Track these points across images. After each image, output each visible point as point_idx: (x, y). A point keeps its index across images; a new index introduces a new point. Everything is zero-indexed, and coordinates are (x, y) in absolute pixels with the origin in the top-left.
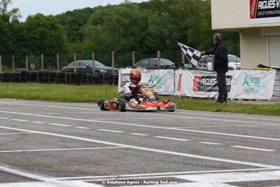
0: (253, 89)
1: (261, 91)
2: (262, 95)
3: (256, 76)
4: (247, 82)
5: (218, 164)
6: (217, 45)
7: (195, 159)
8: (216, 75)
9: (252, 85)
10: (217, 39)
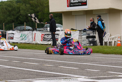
5: (52, 75)
6: (51, 19)
7: (41, 73)
8: (51, 34)
10: (51, 17)
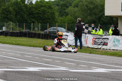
0: (117, 45)
1: (120, 46)
2: (121, 48)
3: (118, 39)
4: (114, 42)
9: (117, 43)
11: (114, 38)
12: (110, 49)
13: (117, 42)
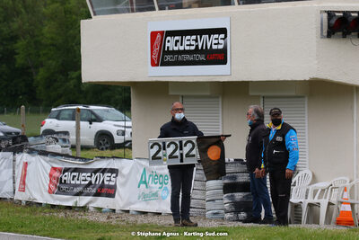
3: (162, 172)
4: (145, 182)
9: (155, 187)
11: (142, 171)
12: (128, 211)
13: (158, 185)
